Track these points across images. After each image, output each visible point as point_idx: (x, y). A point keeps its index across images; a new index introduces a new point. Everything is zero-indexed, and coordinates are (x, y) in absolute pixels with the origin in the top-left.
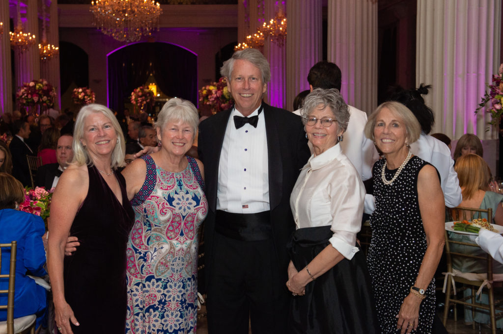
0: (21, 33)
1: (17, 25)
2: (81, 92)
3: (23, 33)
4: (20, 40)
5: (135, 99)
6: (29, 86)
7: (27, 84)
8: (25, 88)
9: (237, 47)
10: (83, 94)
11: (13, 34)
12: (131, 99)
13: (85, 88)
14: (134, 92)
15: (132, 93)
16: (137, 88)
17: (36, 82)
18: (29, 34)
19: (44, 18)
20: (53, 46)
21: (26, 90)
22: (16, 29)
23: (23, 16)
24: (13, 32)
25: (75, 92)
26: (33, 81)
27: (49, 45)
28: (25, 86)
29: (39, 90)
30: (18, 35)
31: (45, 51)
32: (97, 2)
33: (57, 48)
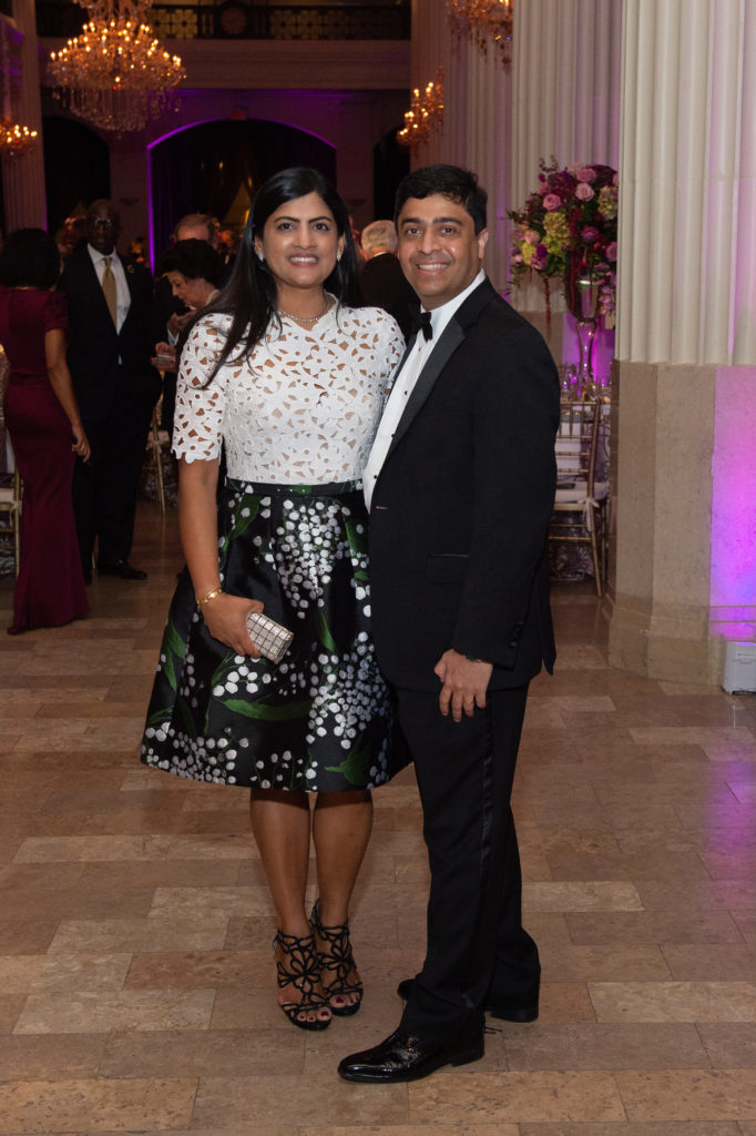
9: (401, 134)
20: (25, 129)
27: (17, 127)
31: (10, 140)
32: (60, 54)
33: (34, 134)
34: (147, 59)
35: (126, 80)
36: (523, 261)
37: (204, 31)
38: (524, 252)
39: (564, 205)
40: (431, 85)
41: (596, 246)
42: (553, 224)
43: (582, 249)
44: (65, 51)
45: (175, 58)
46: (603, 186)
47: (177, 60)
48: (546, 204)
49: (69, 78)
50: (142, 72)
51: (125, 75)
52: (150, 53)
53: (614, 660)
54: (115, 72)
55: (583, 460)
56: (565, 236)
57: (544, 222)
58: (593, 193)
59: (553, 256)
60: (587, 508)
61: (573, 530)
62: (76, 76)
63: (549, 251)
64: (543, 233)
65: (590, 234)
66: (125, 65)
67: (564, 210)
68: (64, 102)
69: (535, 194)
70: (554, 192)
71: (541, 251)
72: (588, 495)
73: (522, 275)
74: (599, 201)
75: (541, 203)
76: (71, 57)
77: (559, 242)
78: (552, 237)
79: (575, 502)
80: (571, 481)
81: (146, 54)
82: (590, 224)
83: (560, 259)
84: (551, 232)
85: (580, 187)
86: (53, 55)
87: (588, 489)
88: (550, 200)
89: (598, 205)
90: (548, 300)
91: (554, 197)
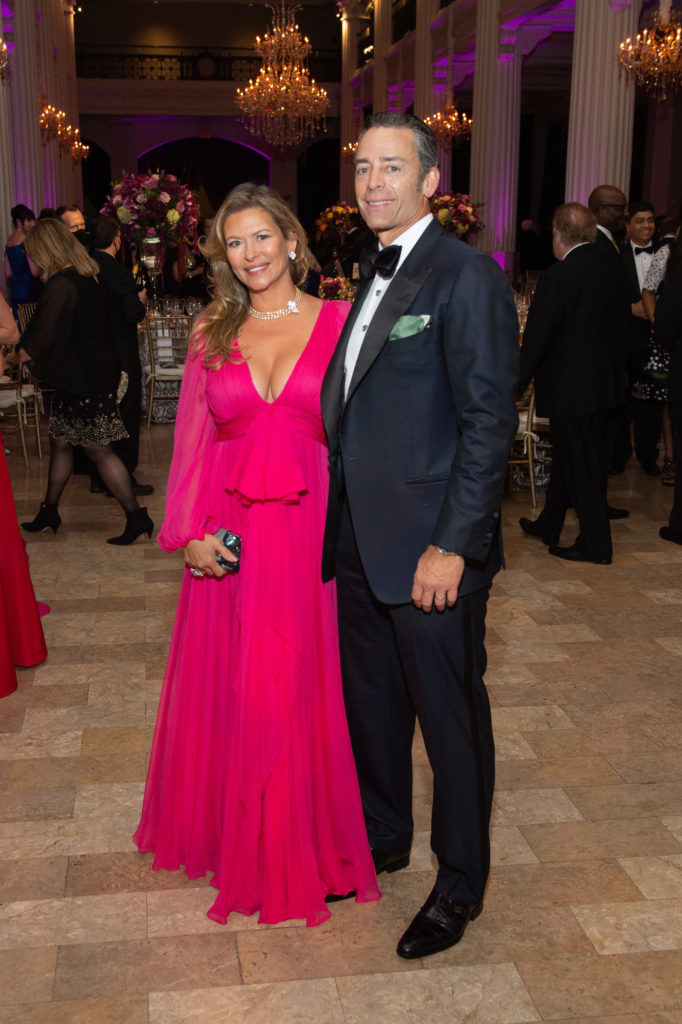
37: (185, 74)
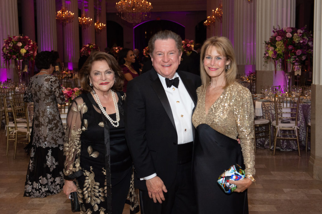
0: (84, 18)
1: (83, 14)
2: (117, 49)
3: (86, 18)
4: (84, 22)
5: (145, 53)
6: (86, 46)
7: (85, 45)
8: (84, 48)
9: (205, 22)
10: (118, 50)
11: (80, 18)
12: (143, 52)
13: (119, 47)
14: (145, 49)
15: (144, 50)
16: (147, 47)
17: (90, 44)
18: (89, 18)
19: (98, 9)
20: (102, 24)
21: (84, 49)
22: (82, 16)
23: (86, 8)
24: (80, 17)
25: (114, 49)
26: (88, 44)
27: (100, 23)
28: (84, 47)
29: (91, 49)
30: (83, 19)
31: (98, 27)
32: (119, 3)
33: (105, 25)
34: (142, 3)
35: (136, 9)
36: (269, 56)
38: (269, 53)
39: (282, 39)
40: (217, 9)
41: (293, 51)
42: (279, 44)
43: (288, 52)
44: (120, 2)
45: (149, 3)
46: (295, 33)
47: (150, 4)
48: (277, 39)
49: (121, 10)
50: (141, 7)
51: (136, 8)
52: (143, 2)
53: (315, 177)
54: (133, 7)
55: (292, 114)
56: (283, 48)
57: (276, 44)
58: (292, 36)
59: (279, 54)
60: (296, 129)
61: (288, 135)
62: (123, 9)
63: (278, 53)
64: (275, 47)
65: (291, 47)
66: (136, 5)
67: (283, 41)
68: (119, 16)
69: (273, 36)
70: (279, 35)
71: (275, 53)
72: (296, 125)
73: (268, 60)
74: (293, 38)
75: (275, 39)
76: (121, 4)
77: (281, 50)
78: (278, 49)
79: (292, 127)
80: (289, 121)
81: (141, 2)
82: (291, 44)
83: (281, 55)
84: (278, 47)
85: (287, 34)
86: (117, 3)
87: (296, 123)
88: (278, 38)
89: (293, 39)
90: (275, 67)
91: (279, 37)
